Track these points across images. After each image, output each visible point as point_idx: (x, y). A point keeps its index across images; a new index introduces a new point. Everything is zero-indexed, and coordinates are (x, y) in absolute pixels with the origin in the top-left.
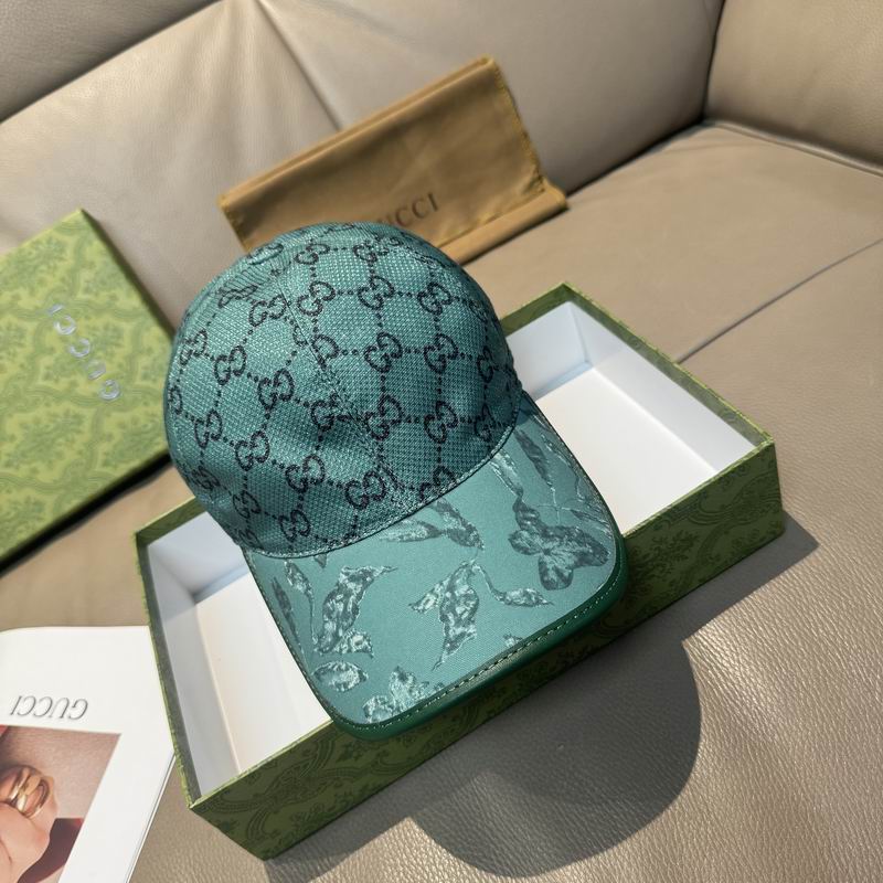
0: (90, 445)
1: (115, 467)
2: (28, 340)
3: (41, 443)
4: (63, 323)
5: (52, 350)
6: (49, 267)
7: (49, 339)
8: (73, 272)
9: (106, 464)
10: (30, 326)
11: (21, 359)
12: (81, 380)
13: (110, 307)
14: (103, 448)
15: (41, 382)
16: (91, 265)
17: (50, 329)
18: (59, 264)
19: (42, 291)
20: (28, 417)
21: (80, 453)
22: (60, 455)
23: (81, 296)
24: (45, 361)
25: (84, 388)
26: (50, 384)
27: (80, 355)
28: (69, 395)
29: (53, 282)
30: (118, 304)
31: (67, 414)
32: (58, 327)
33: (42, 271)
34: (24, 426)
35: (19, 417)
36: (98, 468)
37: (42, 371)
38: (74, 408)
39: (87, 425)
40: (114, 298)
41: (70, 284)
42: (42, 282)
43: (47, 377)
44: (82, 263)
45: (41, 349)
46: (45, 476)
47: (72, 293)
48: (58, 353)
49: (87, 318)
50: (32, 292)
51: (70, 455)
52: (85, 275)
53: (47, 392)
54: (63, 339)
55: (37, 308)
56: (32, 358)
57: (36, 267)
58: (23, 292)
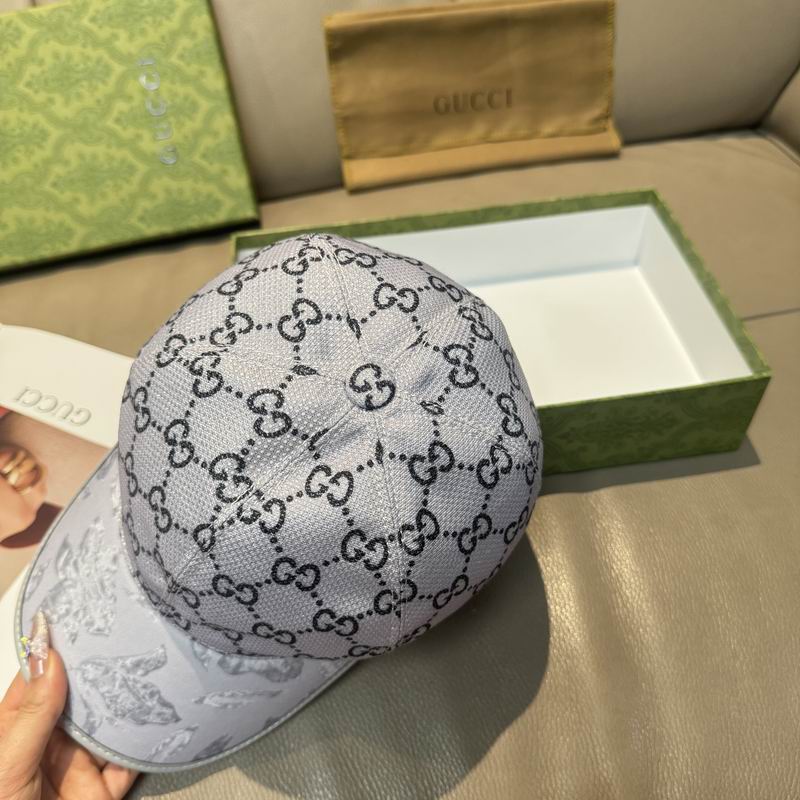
0: (134, 197)
1: (149, 226)
2: (112, 80)
3: (90, 177)
4: (149, 78)
5: (130, 98)
6: (154, 22)
7: (131, 87)
8: (174, 35)
9: (142, 219)
10: (118, 69)
11: (99, 95)
12: (146, 135)
13: (195, 81)
14: (144, 204)
15: (110, 123)
16: (194, 35)
17: (136, 78)
18: (165, 22)
19: (140, 41)
20: (88, 150)
21: (123, 200)
22: (104, 195)
23: (174, 59)
24: (121, 106)
25: (147, 144)
26: (118, 128)
27: (154, 112)
28: (132, 145)
29: (153, 36)
30: (204, 80)
31: (123, 161)
32: (143, 80)
33: (147, 22)
34: (81, 156)
35: (80, 146)
36: (134, 221)
37: (115, 114)
38: (131, 159)
39: (136, 179)
40: (202, 73)
41: (168, 44)
42: (143, 32)
43: (118, 121)
44: (185, 29)
45: (120, 93)
46: (84, 208)
47: (167, 52)
48: (136, 102)
49: (173, 82)
50: (131, 37)
51: (113, 199)
52: (185, 42)
53: (112, 134)
54: (144, 92)
55: (130, 54)
56: (110, 99)
57: (142, 16)
58: (123, 34)
